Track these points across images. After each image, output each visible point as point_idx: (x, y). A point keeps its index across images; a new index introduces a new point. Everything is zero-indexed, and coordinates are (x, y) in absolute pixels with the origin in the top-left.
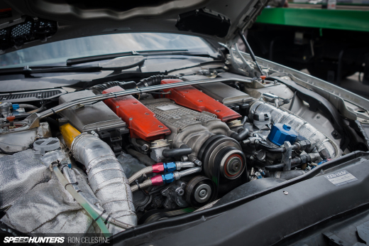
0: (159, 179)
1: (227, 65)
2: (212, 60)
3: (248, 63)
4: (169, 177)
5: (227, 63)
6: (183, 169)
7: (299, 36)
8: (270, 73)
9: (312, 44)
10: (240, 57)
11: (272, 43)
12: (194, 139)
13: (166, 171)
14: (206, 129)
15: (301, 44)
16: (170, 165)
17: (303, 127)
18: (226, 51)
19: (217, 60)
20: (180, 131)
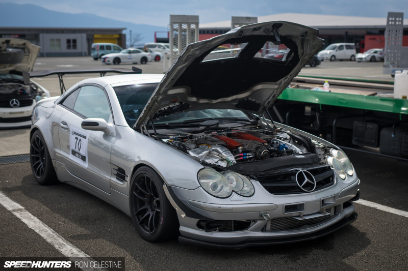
0: (242, 158)
1: (258, 126)
2: (250, 123)
3: (270, 125)
4: (245, 157)
5: (259, 125)
6: (249, 156)
7: (308, 109)
8: (281, 129)
9: (317, 115)
10: (265, 121)
11: (287, 114)
12: (252, 147)
13: (244, 156)
14: (256, 145)
15: (309, 115)
16: (245, 154)
17: (291, 146)
18: (258, 119)
19: (253, 124)
20: (247, 145)
